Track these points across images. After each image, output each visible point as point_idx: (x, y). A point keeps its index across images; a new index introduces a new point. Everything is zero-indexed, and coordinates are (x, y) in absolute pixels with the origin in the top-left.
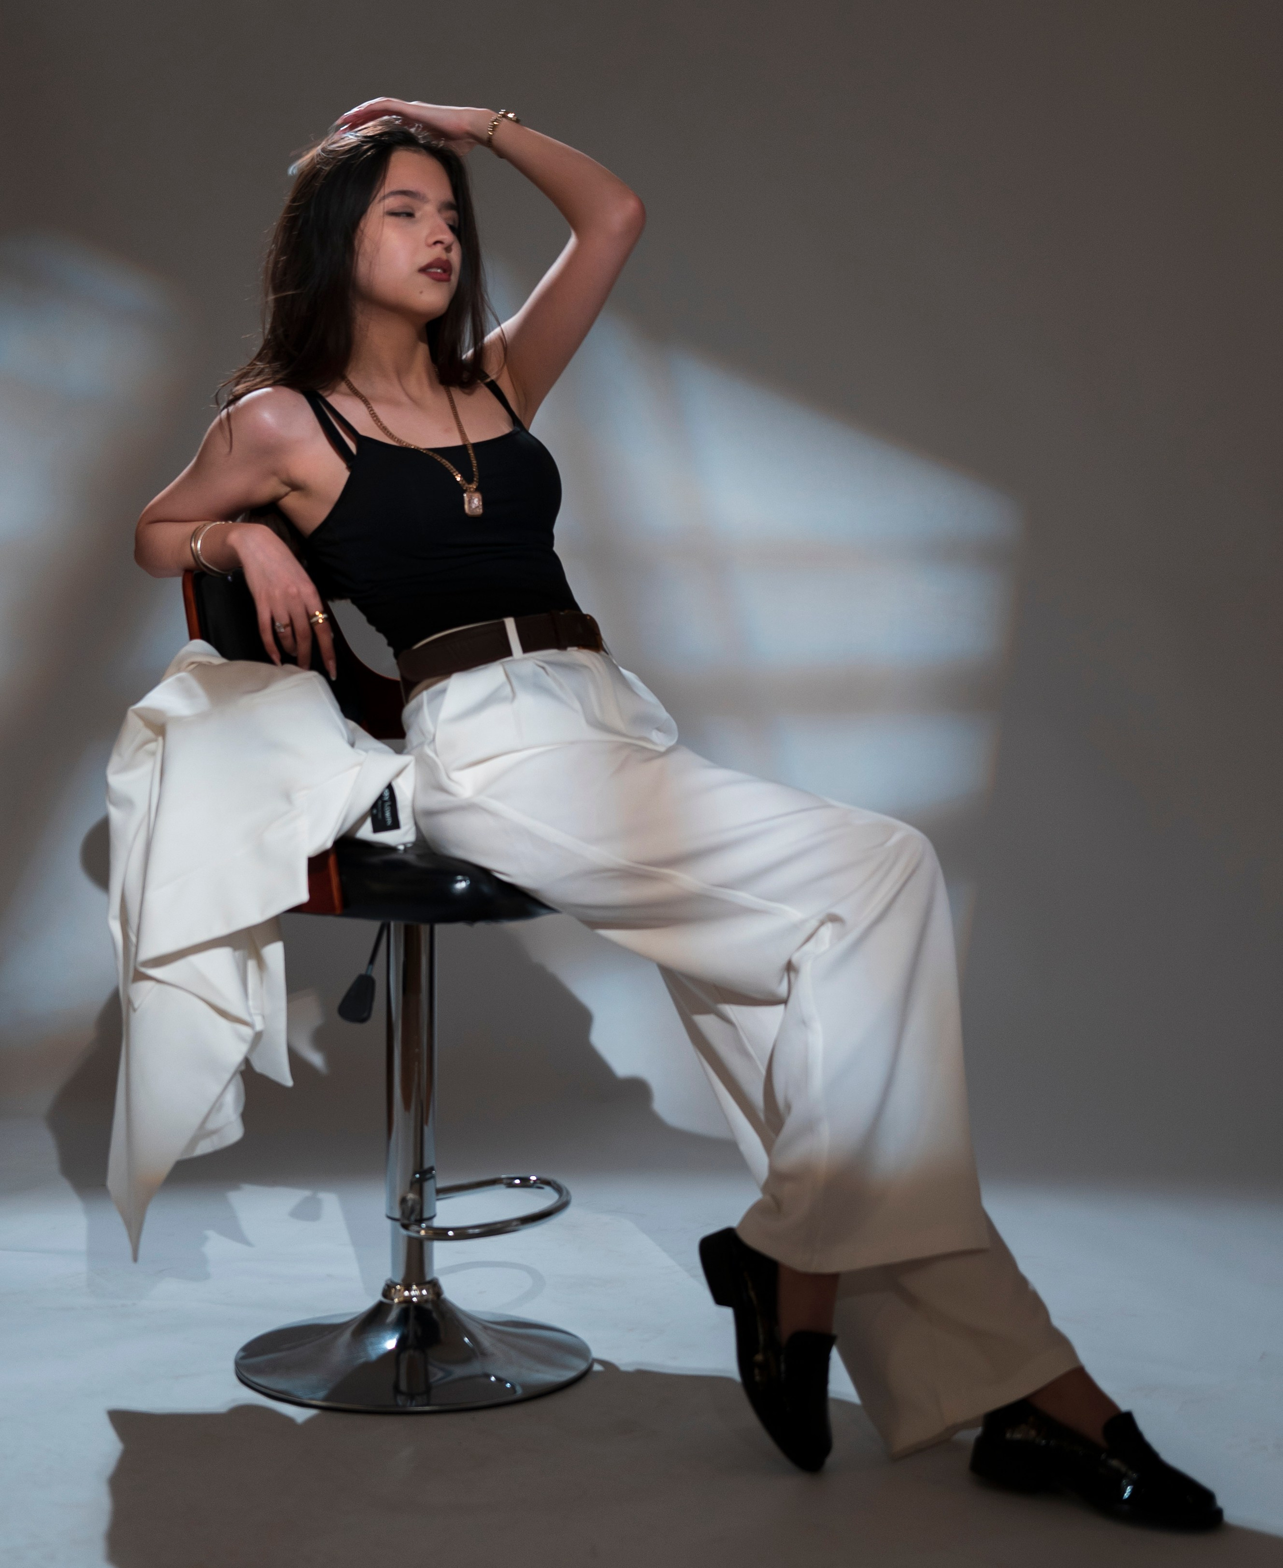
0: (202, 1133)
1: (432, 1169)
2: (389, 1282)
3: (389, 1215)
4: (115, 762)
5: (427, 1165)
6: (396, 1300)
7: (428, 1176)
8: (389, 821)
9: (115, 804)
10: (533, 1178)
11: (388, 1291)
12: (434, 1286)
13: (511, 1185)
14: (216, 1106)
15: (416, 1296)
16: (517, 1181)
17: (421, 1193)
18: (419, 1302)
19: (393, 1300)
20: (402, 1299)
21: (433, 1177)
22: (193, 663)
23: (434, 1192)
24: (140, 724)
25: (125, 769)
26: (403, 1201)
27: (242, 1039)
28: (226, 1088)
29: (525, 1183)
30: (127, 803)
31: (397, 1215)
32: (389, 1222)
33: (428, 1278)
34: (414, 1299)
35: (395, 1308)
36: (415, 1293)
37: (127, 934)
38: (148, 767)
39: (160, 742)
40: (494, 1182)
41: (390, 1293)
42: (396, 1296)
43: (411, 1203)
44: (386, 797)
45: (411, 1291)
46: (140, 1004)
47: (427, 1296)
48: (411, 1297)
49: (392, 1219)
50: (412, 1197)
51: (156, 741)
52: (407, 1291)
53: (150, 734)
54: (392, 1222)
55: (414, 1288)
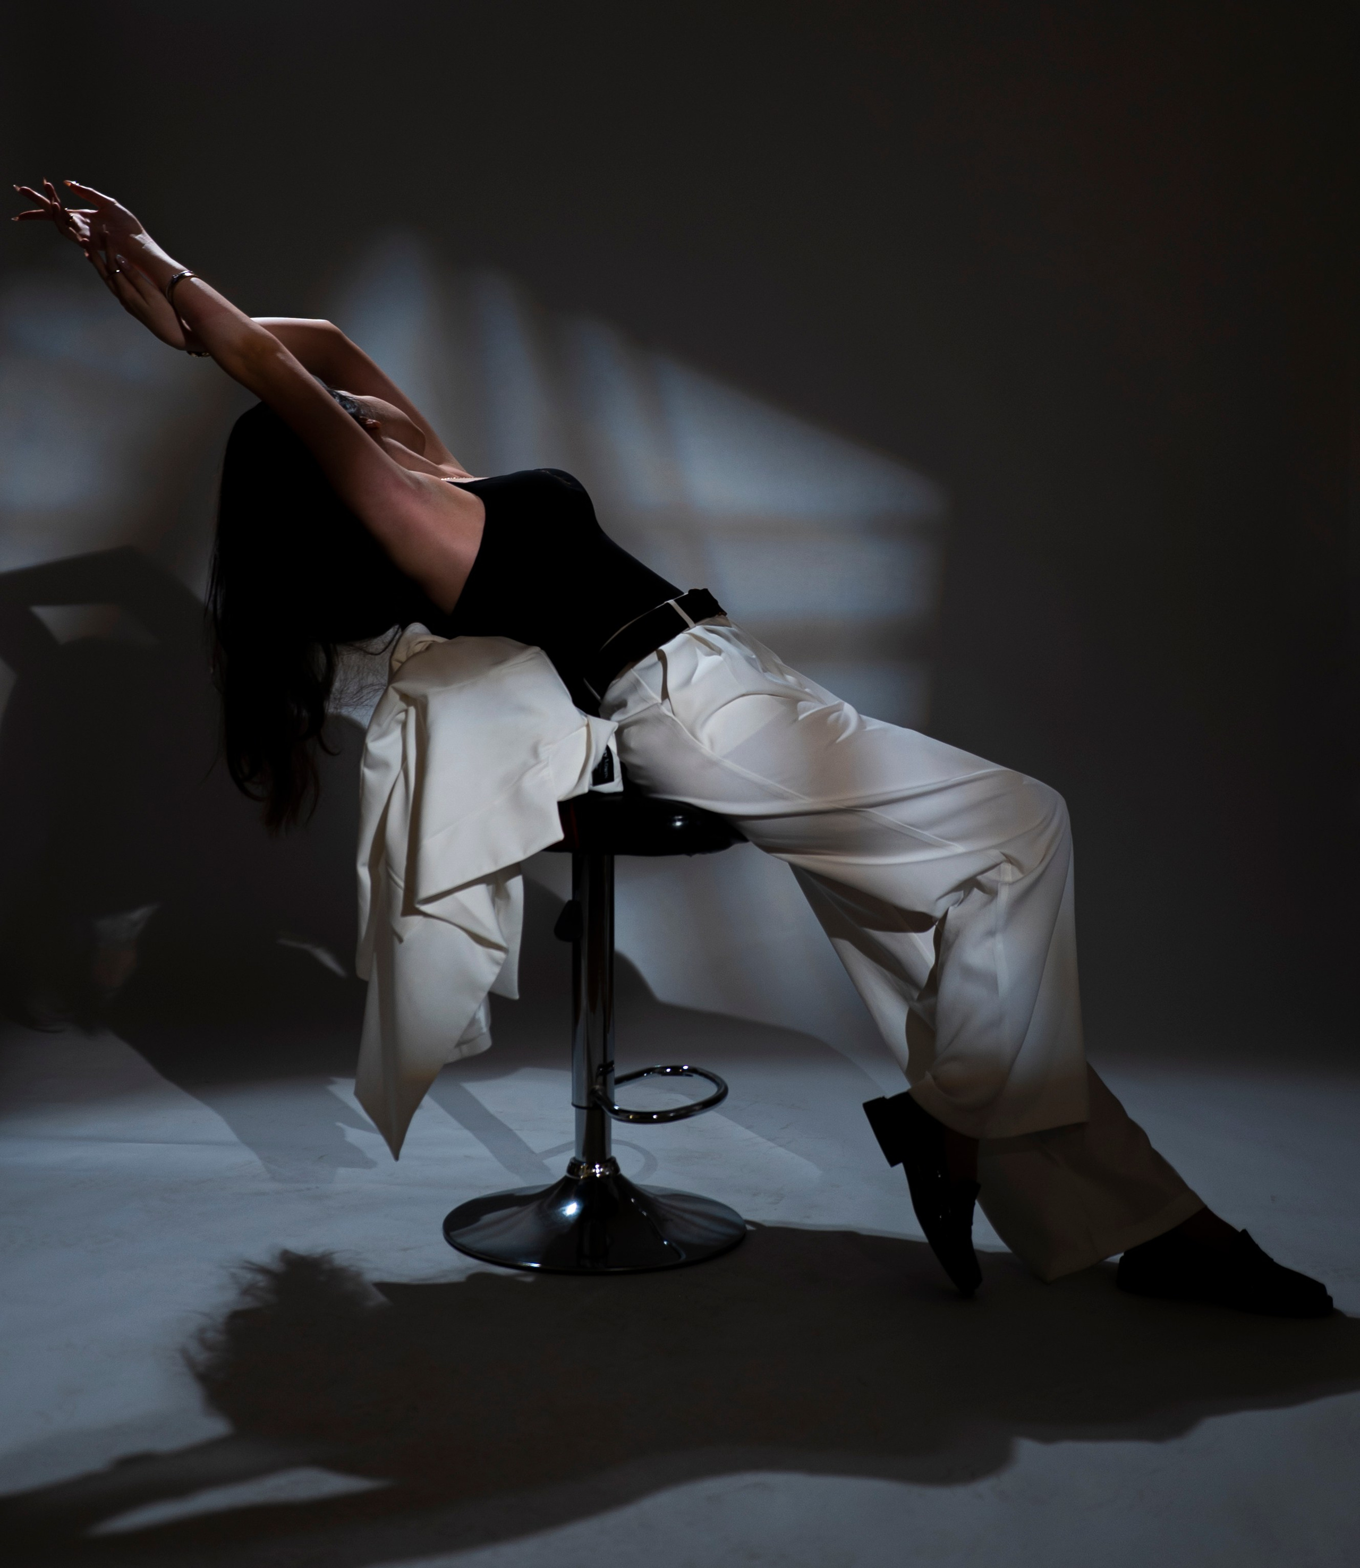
0: (459, 1044)
1: (612, 1063)
2: (573, 1161)
3: (575, 1103)
4: (373, 731)
5: (609, 1060)
6: (582, 1177)
7: (610, 1068)
8: (606, 775)
9: (371, 767)
10: (686, 1068)
11: (574, 1167)
12: (611, 1164)
13: (662, 1072)
14: (473, 1021)
15: (595, 1171)
16: (668, 1070)
17: (604, 1083)
18: (600, 1177)
19: (580, 1176)
20: (586, 1176)
21: (613, 1070)
22: (421, 642)
23: (613, 1082)
24: (397, 697)
25: (383, 735)
26: (592, 1093)
27: (496, 962)
28: (480, 1007)
29: (676, 1071)
30: (384, 765)
31: (584, 1104)
32: (574, 1109)
33: (608, 1157)
34: (598, 1175)
35: (580, 1183)
36: (598, 1170)
37: (389, 877)
38: (397, 733)
39: (412, 711)
40: (648, 1071)
41: (576, 1170)
42: (580, 1173)
43: (600, 1093)
44: (606, 755)
45: (595, 1168)
46: (406, 936)
47: (607, 1173)
48: (595, 1173)
49: (577, 1107)
50: (597, 1087)
51: (406, 711)
52: (591, 1169)
53: (403, 705)
54: (578, 1109)
55: (597, 1166)
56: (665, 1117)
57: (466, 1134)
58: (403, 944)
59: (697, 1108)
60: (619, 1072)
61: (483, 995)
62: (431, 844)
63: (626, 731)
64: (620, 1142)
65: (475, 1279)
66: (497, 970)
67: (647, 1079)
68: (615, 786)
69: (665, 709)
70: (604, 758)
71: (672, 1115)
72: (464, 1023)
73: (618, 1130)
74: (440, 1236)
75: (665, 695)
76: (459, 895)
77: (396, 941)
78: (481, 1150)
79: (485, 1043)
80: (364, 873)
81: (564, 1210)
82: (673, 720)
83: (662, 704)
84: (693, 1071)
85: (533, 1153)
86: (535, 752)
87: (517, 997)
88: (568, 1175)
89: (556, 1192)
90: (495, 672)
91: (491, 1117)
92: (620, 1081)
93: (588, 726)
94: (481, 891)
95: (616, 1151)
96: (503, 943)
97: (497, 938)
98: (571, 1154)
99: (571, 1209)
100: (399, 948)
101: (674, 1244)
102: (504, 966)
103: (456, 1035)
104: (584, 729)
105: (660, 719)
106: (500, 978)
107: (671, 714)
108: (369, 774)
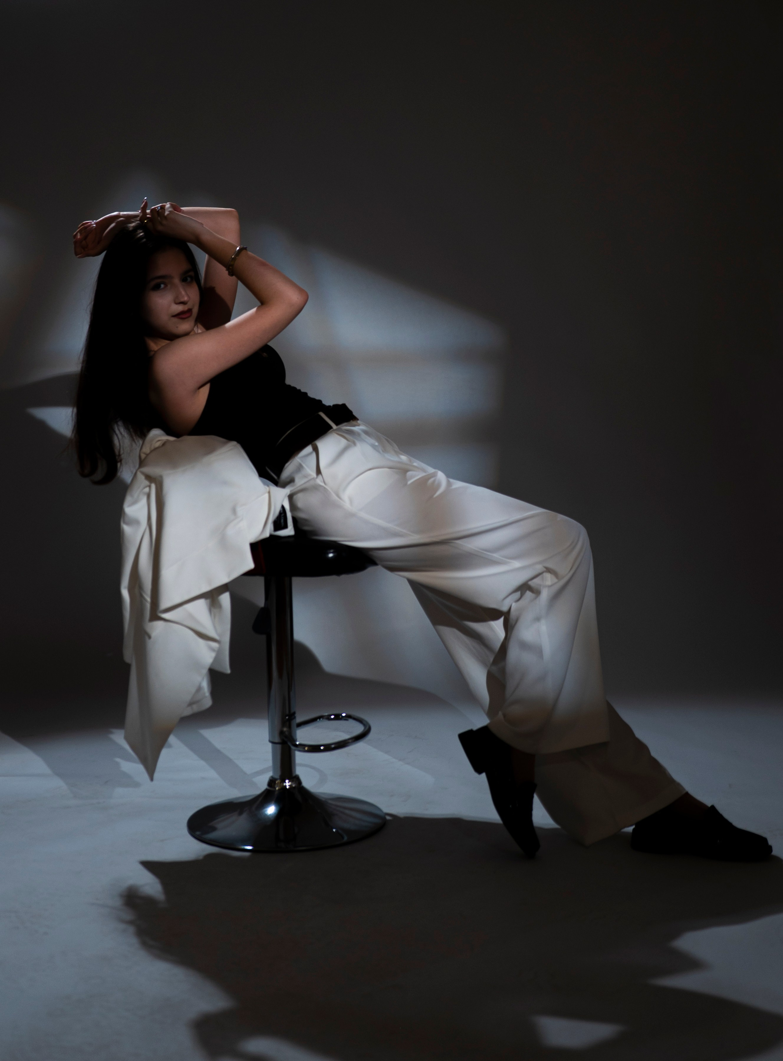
0: (191, 704)
1: (294, 713)
2: (271, 779)
3: (271, 740)
4: (128, 499)
5: (292, 711)
6: (277, 789)
7: (293, 717)
8: (283, 524)
9: (127, 524)
10: (344, 715)
11: (272, 782)
12: (296, 779)
13: (328, 718)
14: (199, 689)
16: (332, 717)
17: (290, 727)
19: (275, 788)
20: (280, 788)
21: (295, 718)
22: (159, 441)
23: (295, 726)
24: (143, 477)
25: (135, 502)
26: (281, 733)
27: (213, 650)
28: (203, 679)
29: (338, 717)
30: (136, 522)
31: (277, 740)
32: (270, 745)
33: (294, 775)
34: (288, 787)
35: (276, 793)
36: (287, 784)
37: (141, 596)
38: (144, 501)
39: (153, 486)
40: (320, 718)
41: (273, 784)
42: (276, 786)
43: (287, 733)
44: (282, 512)
45: (286, 783)
46: (154, 634)
47: (294, 786)
48: (286, 786)
49: (273, 743)
50: (285, 729)
51: (150, 487)
52: (283, 783)
53: (147, 483)
54: (273, 745)
55: (287, 781)
56: (328, 748)
57: (202, 763)
58: (152, 640)
59: (350, 741)
60: (299, 719)
61: (205, 671)
62: (167, 573)
63: (295, 497)
64: (301, 765)
65: (209, 857)
66: (213, 655)
67: (320, 723)
68: (289, 531)
69: (319, 481)
70: (280, 513)
71: (333, 746)
72: (193, 690)
73: (300, 757)
74: (185, 831)
75: (319, 471)
76: (188, 606)
77: (147, 638)
78: (212, 774)
79: (208, 702)
80: (125, 593)
81: (266, 811)
82: (325, 488)
83: (317, 478)
84: (349, 717)
85: (245, 774)
86: (234, 511)
87: (229, 671)
88: (268, 788)
89: (260, 799)
90: (206, 459)
91: (218, 751)
92: (300, 725)
93: (269, 493)
94: (202, 604)
95: (299, 771)
96: (217, 637)
97: (212, 633)
98: (270, 774)
99: (271, 810)
100: (150, 643)
101: (340, 831)
102: (219, 653)
103: (188, 698)
104: (267, 495)
105: (316, 488)
106: (216, 659)
107: (322, 484)
108: (126, 529)
